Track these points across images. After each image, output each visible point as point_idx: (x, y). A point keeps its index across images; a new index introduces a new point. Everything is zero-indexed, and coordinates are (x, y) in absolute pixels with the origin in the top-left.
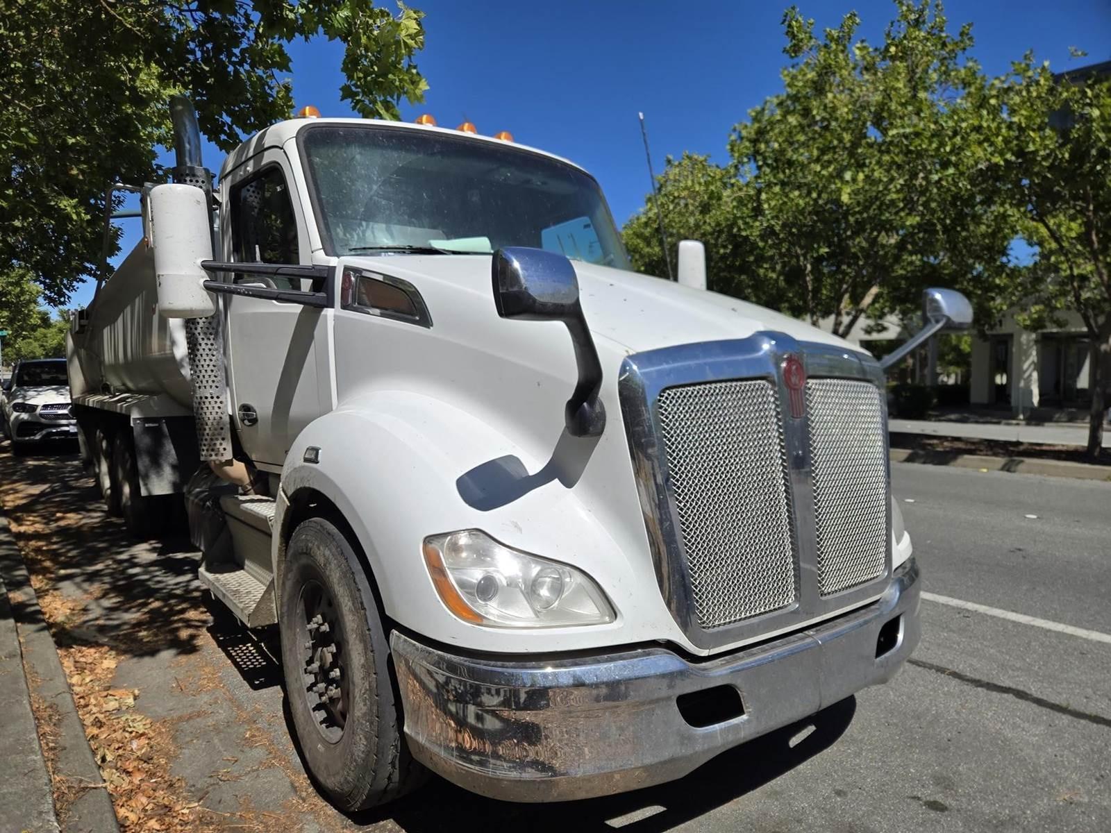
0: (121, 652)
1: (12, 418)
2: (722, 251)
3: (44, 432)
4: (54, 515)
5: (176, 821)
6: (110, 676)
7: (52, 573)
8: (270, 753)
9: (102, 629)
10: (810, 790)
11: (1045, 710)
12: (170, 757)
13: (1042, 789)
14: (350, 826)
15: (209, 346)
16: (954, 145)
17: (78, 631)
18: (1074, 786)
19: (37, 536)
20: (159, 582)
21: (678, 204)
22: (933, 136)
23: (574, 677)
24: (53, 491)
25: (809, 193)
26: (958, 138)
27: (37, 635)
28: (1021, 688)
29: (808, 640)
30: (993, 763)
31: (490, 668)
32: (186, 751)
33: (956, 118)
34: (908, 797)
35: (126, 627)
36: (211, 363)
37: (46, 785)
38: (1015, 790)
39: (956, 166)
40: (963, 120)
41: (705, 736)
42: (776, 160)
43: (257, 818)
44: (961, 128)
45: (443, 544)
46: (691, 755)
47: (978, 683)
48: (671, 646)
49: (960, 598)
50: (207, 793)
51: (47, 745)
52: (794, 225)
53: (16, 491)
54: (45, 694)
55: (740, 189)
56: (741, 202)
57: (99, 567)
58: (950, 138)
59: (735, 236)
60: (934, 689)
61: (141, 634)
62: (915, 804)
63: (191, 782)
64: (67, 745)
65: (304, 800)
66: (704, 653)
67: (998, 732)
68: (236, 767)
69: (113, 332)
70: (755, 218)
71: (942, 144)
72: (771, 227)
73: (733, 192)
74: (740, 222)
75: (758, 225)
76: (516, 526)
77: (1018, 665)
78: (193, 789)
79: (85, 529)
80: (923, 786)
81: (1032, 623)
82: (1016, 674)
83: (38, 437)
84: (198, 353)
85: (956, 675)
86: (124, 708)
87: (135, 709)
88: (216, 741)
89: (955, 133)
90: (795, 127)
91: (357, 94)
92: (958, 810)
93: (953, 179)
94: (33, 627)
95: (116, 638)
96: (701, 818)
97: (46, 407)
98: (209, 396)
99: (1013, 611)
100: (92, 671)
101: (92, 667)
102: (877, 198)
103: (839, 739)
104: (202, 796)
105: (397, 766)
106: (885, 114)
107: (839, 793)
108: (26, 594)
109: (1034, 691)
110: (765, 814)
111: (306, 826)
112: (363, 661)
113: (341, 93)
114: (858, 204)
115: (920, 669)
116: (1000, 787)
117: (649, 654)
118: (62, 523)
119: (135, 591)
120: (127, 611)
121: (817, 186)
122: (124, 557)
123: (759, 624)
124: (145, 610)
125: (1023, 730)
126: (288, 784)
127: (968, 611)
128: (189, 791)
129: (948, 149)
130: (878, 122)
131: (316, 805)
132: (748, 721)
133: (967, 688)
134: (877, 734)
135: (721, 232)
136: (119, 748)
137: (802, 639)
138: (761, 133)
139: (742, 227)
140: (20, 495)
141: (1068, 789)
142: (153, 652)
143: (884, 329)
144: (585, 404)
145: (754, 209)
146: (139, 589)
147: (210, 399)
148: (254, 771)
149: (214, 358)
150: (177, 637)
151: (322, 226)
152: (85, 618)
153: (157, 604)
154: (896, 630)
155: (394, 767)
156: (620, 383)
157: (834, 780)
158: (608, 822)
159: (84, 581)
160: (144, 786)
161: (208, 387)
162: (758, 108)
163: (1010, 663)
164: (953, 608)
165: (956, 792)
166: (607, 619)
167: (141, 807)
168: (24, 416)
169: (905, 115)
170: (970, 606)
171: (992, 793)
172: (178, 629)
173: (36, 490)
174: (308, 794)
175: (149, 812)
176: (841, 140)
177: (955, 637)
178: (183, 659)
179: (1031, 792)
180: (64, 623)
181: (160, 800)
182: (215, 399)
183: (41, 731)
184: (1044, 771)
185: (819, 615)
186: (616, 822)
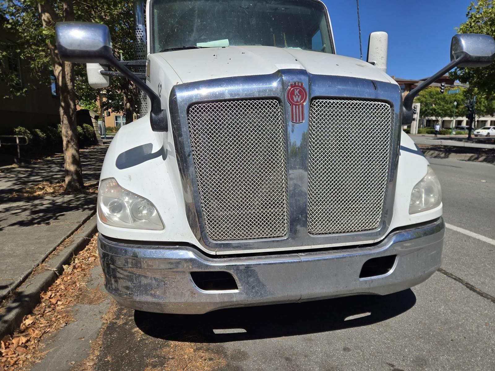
5: (72, 288)
10: (330, 344)
29: (297, 258)
34: (387, 363)
41: (208, 295)
46: (198, 303)
50: (93, 280)
51: (54, 253)
54: (76, 236)
62: (387, 367)
64: (60, 255)
66: (213, 253)
76: (130, 177)
78: (90, 278)
80: (403, 360)
107: (345, 349)
111: (106, 300)
132: (240, 293)
134: (406, 326)
137: (295, 256)
151: (152, 42)
157: (350, 342)
160: (76, 274)
166: (159, 228)
167: (66, 280)
175: (66, 283)
181: (76, 279)
183: (58, 248)
185: (308, 245)
186: (217, 331)
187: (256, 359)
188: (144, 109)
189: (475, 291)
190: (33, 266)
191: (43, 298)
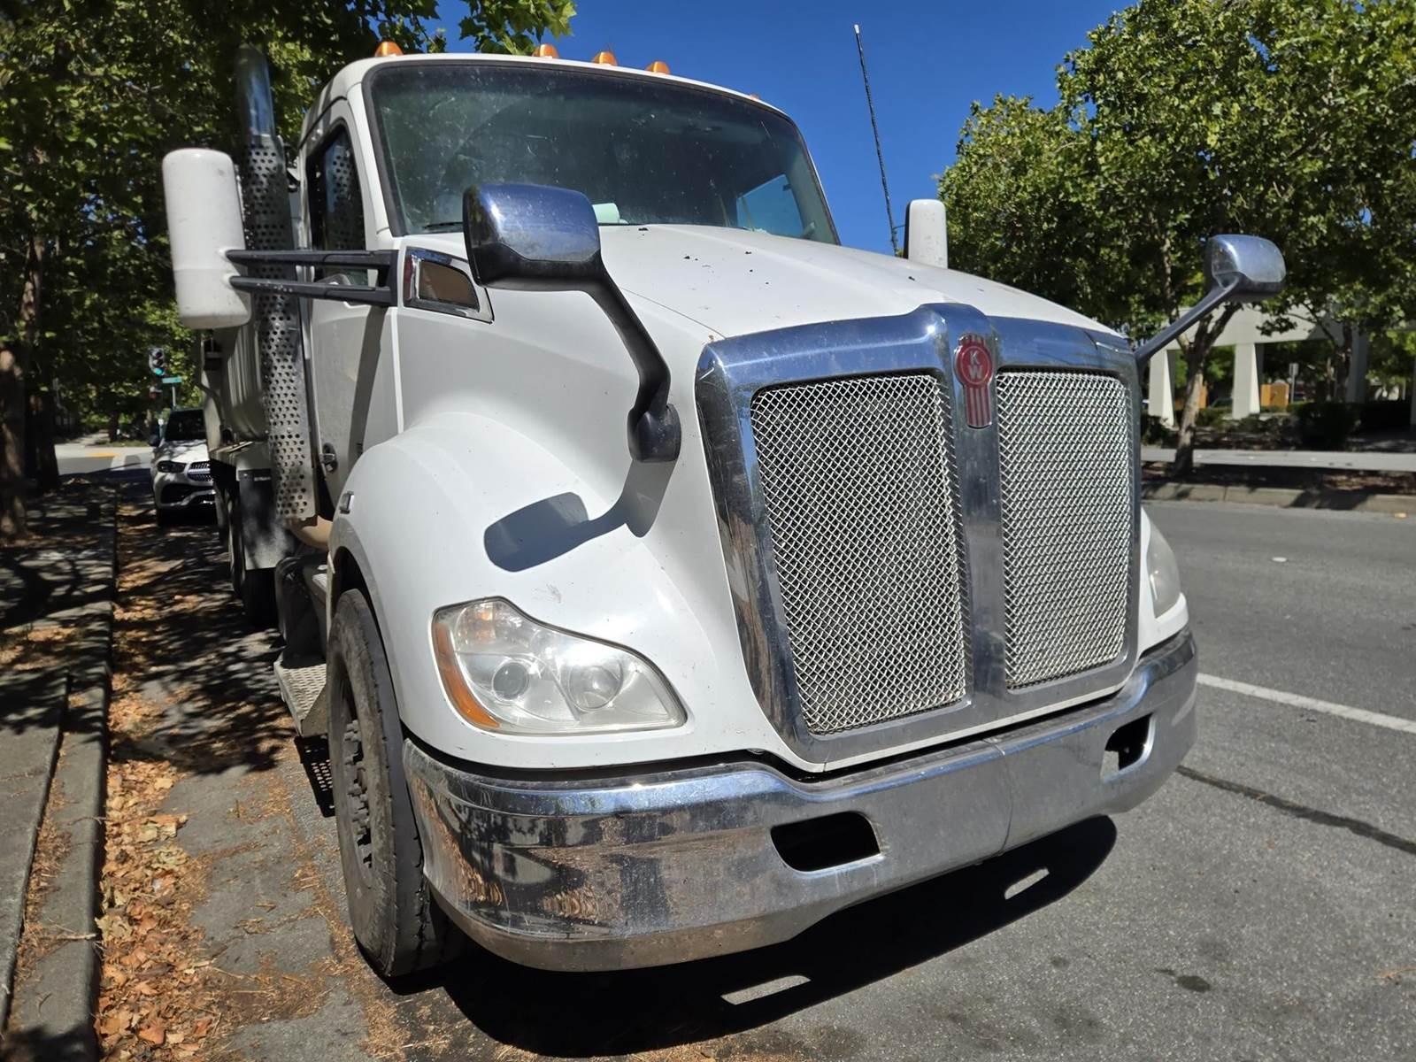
0: (181, 766)
1: (156, 480)
2: (1045, 226)
3: (192, 496)
4: (171, 597)
5: (176, 983)
6: (161, 798)
7: (141, 671)
8: (318, 898)
9: (173, 740)
10: (1016, 958)
11: (1391, 851)
12: (196, 902)
13: (1359, 962)
14: (387, 995)
15: (287, 370)
16: (1369, 54)
17: (145, 741)
18: (1407, 960)
19: (142, 624)
20: (260, 681)
21: (984, 164)
22: (1339, 44)
23: (617, 800)
24: (185, 567)
25: (1164, 138)
26: (1376, 44)
27: (83, 746)
28: (1364, 819)
29: (990, 750)
30: (1295, 925)
31: (503, 789)
32: (217, 894)
33: (1374, 14)
34: (1157, 970)
35: (201, 737)
36: (289, 392)
37: (12, 935)
38: (1317, 963)
39: (1372, 84)
40: (1385, 18)
41: (816, 883)
42: (1120, 96)
43: (273, 982)
44: (1382, 29)
45: (454, 620)
46: (794, 909)
47: (1301, 812)
48: (767, 758)
49: (1309, 695)
50: (226, 948)
51: (38, 884)
52: (1142, 184)
53: (142, 568)
54: (63, 820)
55: (1070, 139)
56: (1069, 157)
57: (198, 662)
58: (1365, 44)
59: (1061, 203)
60: (1234, 821)
61: (215, 745)
62: (1163, 978)
63: (211, 934)
64: (63, 886)
65: (340, 960)
66: (818, 768)
67: (1312, 881)
68: (272, 915)
69: (234, 363)
70: (1089, 177)
71: (1352, 54)
72: (1111, 188)
73: (1059, 144)
74: (1068, 184)
75: (1093, 190)
76: (555, 592)
77: (1367, 788)
78: (210, 943)
79: (200, 615)
80: (1182, 956)
81: (1406, 729)
82: (1361, 799)
83: (185, 503)
84: (273, 379)
85: (1273, 801)
86: (163, 838)
87: (176, 840)
88: (258, 881)
89: (1372, 37)
90: (1147, 47)
91: (481, 29)
92: (1226, 990)
93: (1367, 103)
94: (82, 737)
95: (184, 751)
96: (854, 994)
97: (194, 465)
98: (286, 434)
99: (1381, 712)
100: (141, 791)
101: (140, 786)
102: (1261, 138)
103: (1078, 889)
104: (217, 951)
105: (429, 919)
106: (1272, 20)
107: (1057, 962)
108: (91, 696)
109: (1382, 823)
110: (945, 990)
111: (332, 995)
112: (377, 781)
113: (460, 30)
114: (1233, 146)
115: (1221, 792)
116: (1295, 959)
117: (730, 770)
118: (177, 608)
119: (227, 693)
120: (209, 717)
121: (1174, 126)
122: (231, 649)
123: (904, 728)
124: (231, 716)
125: (1352, 877)
126: (326, 939)
127: (1315, 712)
128: (206, 946)
129: (1360, 60)
130: (1262, 29)
131: (352, 967)
132: (885, 863)
133: (1285, 819)
134: (1134, 881)
135: (1043, 200)
136: (135, 890)
137: (983, 747)
138: (1101, 61)
139: (1071, 190)
140: (145, 574)
141: (1398, 963)
142: (220, 768)
143: (1291, 326)
144: (648, 415)
145: (1087, 165)
146: (232, 691)
147: (287, 439)
148: (290, 921)
149: (292, 385)
150: (256, 749)
151: (390, 197)
152: (159, 726)
153: (247, 708)
154: (1142, 737)
155: (424, 920)
156: (698, 384)
157: (1055, 944)
158: (725, 997)
159: (174, 680)
160: (150, 938)
161: (286, 424)
162: (1102, 28)
163: (1357, 785)
164: (1295, 709)
165: (1229, 964)
166: (673, 722)
167: (136, 965)
168: (171, 477)
169: (1300, 19)
170: (1321, 706)
171: (1282, 967)
172: (260, 740)
173: (164, 567)
174: (348, 953)
175: (144, 972)
176: (1210, 61)
177: (1286, 748)
178: (254, 777)
179: (1341, 967)
180: (131, 732)
181: (165, 957)
182: (294, 439)
183: (36, 866)
184: (1367, 937)
185: (1008, 715)
186: (737, 998)
187: (883, 1038)
188: (282, 384)
189: (1202, 779)
190: (11, 940)
191: (105, 1035)
